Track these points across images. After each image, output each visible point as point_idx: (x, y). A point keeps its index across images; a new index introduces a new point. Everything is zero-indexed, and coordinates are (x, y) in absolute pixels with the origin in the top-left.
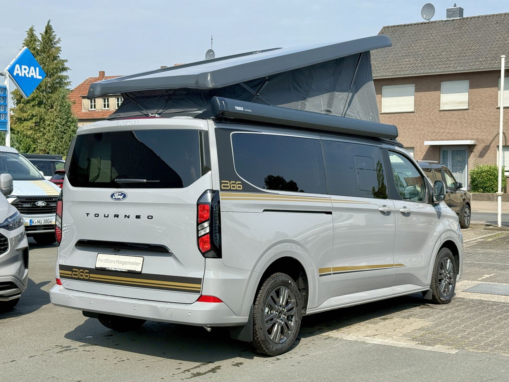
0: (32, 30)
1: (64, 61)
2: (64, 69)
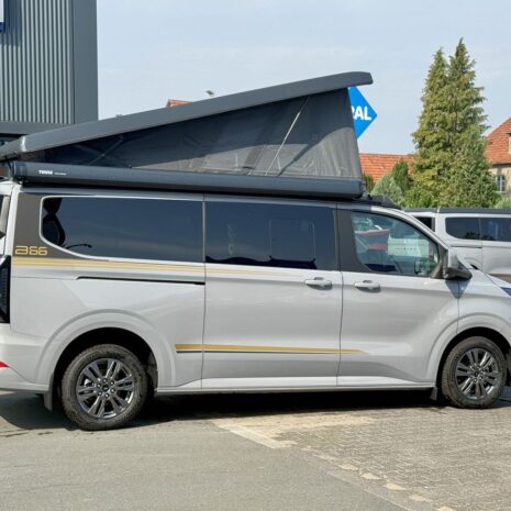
0: (439, 53)
1: (478, 89)
2: (479, 100)
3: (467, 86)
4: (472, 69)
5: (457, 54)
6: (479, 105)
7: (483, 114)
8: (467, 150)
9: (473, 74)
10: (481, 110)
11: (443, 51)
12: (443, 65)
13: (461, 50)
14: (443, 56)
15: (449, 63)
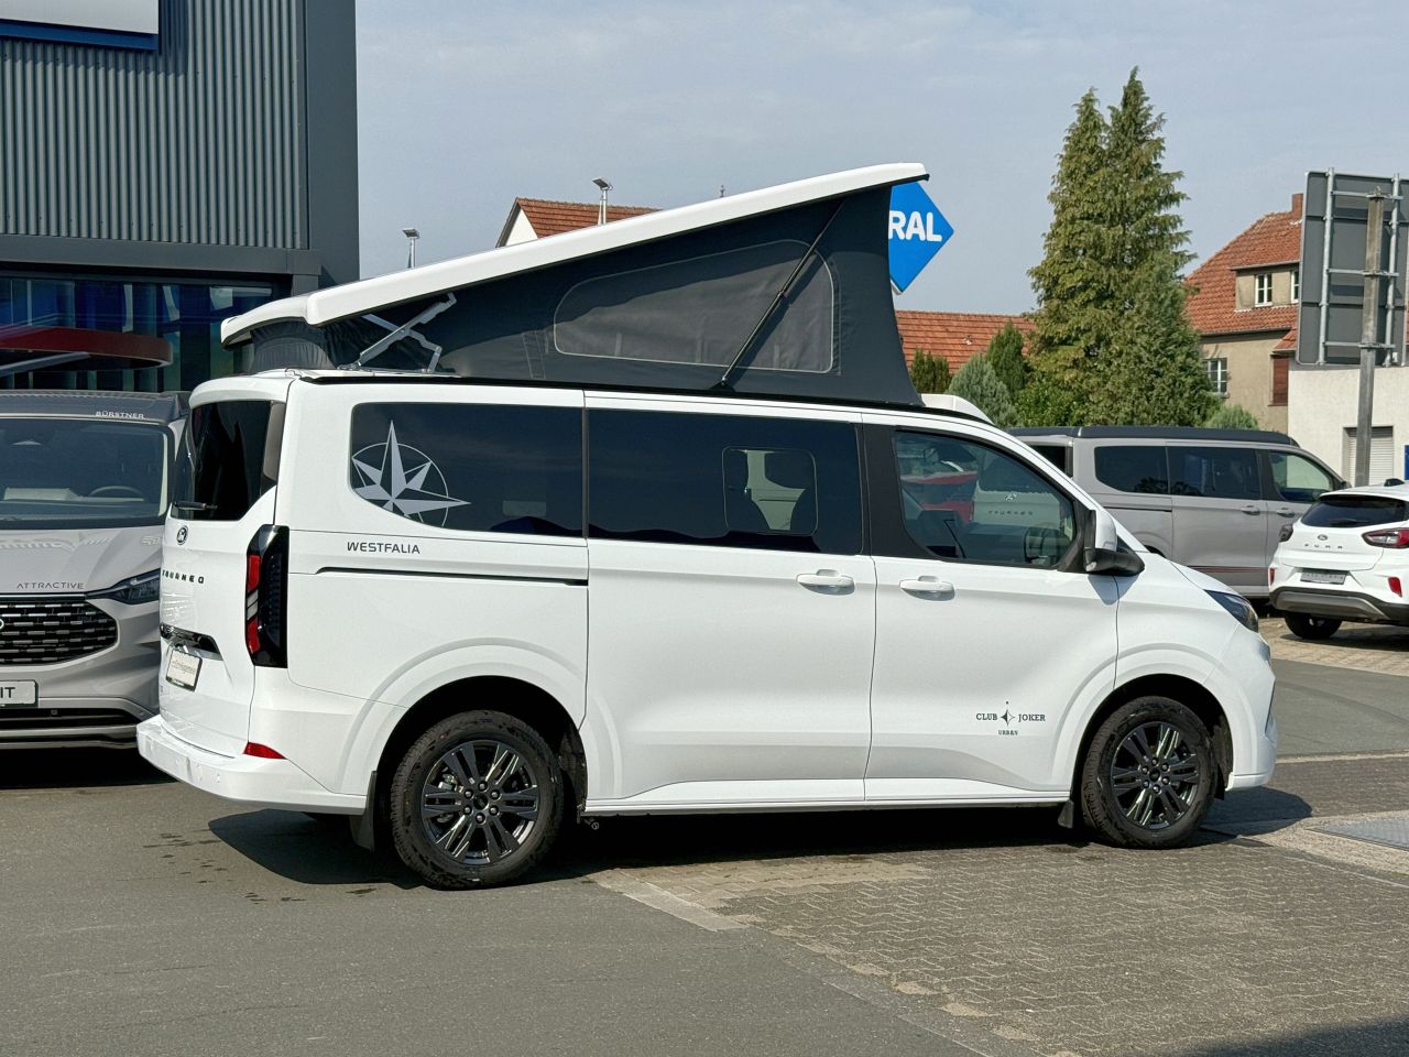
0: (1089, 101)
1: (1170, 176)
2: (1173, 199)
3: (1148, 170)
4: (1157, 134)
5: (1125, 103)
6: (1172, 210)
7: (1180, 229)
8: (1147, 305)
9: (1158, 145)
10: (1176, 221)
11: (1096, 95)
12: (1096, 126)
13: (1133, 93)
14: (1096, 107)
15: (1109, 121)
